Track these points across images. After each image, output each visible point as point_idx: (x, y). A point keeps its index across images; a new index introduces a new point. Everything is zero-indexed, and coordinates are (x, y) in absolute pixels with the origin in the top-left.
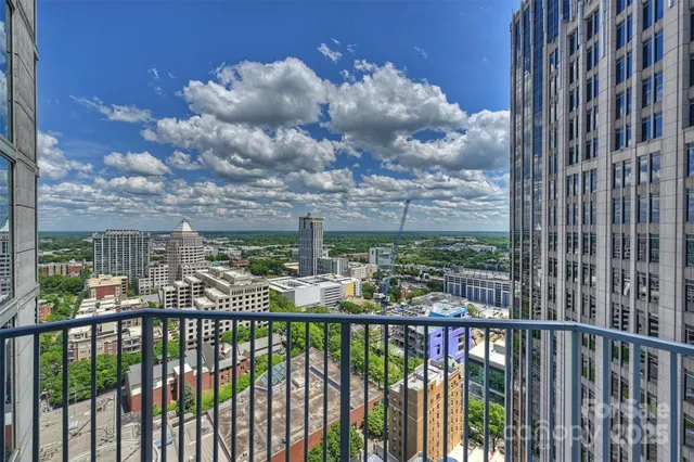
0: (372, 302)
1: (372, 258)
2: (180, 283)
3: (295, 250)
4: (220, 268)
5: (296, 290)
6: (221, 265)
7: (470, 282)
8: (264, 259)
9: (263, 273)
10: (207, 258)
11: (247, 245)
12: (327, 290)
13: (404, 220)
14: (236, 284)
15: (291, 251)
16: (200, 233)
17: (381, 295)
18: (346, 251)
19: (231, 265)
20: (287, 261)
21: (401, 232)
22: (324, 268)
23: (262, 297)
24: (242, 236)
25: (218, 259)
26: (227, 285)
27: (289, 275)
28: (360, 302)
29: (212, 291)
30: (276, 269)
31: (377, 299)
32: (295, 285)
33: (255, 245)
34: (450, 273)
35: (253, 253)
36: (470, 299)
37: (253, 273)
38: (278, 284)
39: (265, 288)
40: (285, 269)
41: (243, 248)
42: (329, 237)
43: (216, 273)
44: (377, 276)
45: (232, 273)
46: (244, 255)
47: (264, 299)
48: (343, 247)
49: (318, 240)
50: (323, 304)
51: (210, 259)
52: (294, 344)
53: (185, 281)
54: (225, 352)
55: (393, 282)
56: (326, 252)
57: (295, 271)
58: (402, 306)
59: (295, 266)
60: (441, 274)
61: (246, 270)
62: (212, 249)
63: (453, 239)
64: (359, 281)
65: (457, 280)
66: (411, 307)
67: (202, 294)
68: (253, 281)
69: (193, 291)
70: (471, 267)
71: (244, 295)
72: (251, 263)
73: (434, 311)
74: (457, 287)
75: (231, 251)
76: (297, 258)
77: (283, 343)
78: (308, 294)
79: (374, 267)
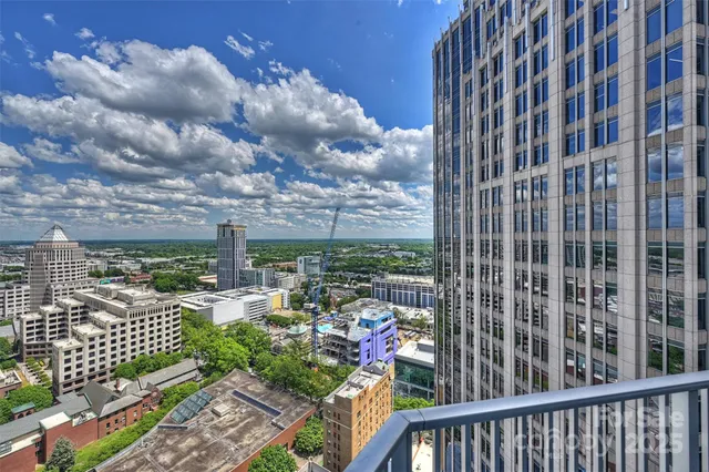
0: (301, 313)
1: (301, 267)
2: (50, 309)
3: (212, 261)
4: (113, 286)
5: (215, 306)
6: (113, 281)
7: (394, 286)
8: (173, 272)
9: (173, 289)
10: (91, 275)
11: (150, 256)
12: (252, 304)
13: (334, 227)
14: (136, 304)
15: (207, 263)
16: (81, 243)
17: (312, 305)
18: (272, 261)
19: (127, 282)
20: (203, 274)
21: (330, 240)
22: (244, 282)
23: (172, 317)
24: (143, 246)
25: (107, 274)
26: (122, 306)
27: (205, 289)
28: (288, 314)
29: (102, 316)
30: (189, 284)
31: (307, 310)
32: (213, 301)
33: (161, 256)
34: (377, 279)
35: (158, 266)
36: (395, 303)
37: (159, 289)
38: (191, 300)
39: (175, 307)
40: (199, 283)
41: (143, 260)
42: (252, 246)
43: (107, 293)
44: (306, 286)
45: (129, 292)
46: (144, 269)
47: (175, 320)
48: (267, 256)
49: (241, 248)
50: (247, 320)
51: (97, 275)
52: (214, 367)
53: (58, 305)
54: (120, 389)
55: (323, 291)
56: (250, 262)
57: (212, 285)
58: (332, 315)
59: (213, 279)
60: (368, 281)
61: (148, 287)
62: (98, 262)
63: (377, 246)
64: (287, 293)
65: (383, 286)
66: (341, 315)
67: (85, 319)
68: (159, 299)
69: (70, 318)
70: (395, 273)
72: (155, 278)
73: (364, 317)
74: (383, 291)
75: (127, 264)
76: (215, 270)
77: (200, 369)
78: (229, 309)
79: (302, 276)
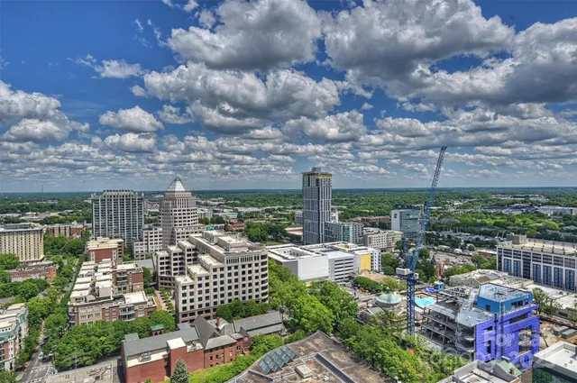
0: (396, 280)
1: (395, 222)
2: (173, 249)
3: (299, 212)
4: (215, 233)
5: (302, 262)
6: (216, 228)
7: (536, 257)
8: (263, 222)
9: (262, 239)
10: (201, 221)
11: (245, 206)
12: (337, 262)
13: (437, 173)
14: (231, 250)
15: (293, 214)
16: (194, 193)
17: (407, 271)
18: (360, 214)
19: (226, 229)
20: (290, 225)
21: (432, 190)
22: (330, 236)
23: (260, 267)
24: (238, 196)
25: (213, 222)
26: (221, 251)
27: (291, 241)
28: (379, 278)
29: (206, 258)
30: (276, 234)
31: (401, 276)
32: (298, 254)
33: (253, 206)
34: (508, 245)
35: (251, 215)
36: (537, 281)
37: (251, 239)
38: (279, 252)
39: (264, 257)
40: (285, 234)
41: (239, 209)
42: (340, 197)
43: (210, 238)
44: (402, 246)
45: (226, 239)
46: (240, 218)
47: (263, 270)
48: (356, 208)
49: (326, 200)
50: (332, 279)
51: (204, 221)
52: (298, 324)
53: (179, 246)
54: (220, 328)
55: (423, 254)
56: (336, 215)
57: (298, 238)
58: (436, 287)
59: (296, 231)
60: (492, 246)
61: (243, 235)
62: (206, 210)
63: (509, 198)
64: (377, 253)
65: (517, 254)
66: (448, 288)
67: (196, 261)
68: (250, 248)
69: (186, 258)
70: (538, 237)
71: (240, 264)
72: (249, 227)
73: (482, 295)
74: (517, 263)
75: (227, 213)
76: (301, 222)
77: (285, 323)
78: (314, 265)
79: (397, 234)
